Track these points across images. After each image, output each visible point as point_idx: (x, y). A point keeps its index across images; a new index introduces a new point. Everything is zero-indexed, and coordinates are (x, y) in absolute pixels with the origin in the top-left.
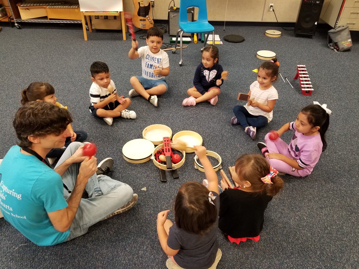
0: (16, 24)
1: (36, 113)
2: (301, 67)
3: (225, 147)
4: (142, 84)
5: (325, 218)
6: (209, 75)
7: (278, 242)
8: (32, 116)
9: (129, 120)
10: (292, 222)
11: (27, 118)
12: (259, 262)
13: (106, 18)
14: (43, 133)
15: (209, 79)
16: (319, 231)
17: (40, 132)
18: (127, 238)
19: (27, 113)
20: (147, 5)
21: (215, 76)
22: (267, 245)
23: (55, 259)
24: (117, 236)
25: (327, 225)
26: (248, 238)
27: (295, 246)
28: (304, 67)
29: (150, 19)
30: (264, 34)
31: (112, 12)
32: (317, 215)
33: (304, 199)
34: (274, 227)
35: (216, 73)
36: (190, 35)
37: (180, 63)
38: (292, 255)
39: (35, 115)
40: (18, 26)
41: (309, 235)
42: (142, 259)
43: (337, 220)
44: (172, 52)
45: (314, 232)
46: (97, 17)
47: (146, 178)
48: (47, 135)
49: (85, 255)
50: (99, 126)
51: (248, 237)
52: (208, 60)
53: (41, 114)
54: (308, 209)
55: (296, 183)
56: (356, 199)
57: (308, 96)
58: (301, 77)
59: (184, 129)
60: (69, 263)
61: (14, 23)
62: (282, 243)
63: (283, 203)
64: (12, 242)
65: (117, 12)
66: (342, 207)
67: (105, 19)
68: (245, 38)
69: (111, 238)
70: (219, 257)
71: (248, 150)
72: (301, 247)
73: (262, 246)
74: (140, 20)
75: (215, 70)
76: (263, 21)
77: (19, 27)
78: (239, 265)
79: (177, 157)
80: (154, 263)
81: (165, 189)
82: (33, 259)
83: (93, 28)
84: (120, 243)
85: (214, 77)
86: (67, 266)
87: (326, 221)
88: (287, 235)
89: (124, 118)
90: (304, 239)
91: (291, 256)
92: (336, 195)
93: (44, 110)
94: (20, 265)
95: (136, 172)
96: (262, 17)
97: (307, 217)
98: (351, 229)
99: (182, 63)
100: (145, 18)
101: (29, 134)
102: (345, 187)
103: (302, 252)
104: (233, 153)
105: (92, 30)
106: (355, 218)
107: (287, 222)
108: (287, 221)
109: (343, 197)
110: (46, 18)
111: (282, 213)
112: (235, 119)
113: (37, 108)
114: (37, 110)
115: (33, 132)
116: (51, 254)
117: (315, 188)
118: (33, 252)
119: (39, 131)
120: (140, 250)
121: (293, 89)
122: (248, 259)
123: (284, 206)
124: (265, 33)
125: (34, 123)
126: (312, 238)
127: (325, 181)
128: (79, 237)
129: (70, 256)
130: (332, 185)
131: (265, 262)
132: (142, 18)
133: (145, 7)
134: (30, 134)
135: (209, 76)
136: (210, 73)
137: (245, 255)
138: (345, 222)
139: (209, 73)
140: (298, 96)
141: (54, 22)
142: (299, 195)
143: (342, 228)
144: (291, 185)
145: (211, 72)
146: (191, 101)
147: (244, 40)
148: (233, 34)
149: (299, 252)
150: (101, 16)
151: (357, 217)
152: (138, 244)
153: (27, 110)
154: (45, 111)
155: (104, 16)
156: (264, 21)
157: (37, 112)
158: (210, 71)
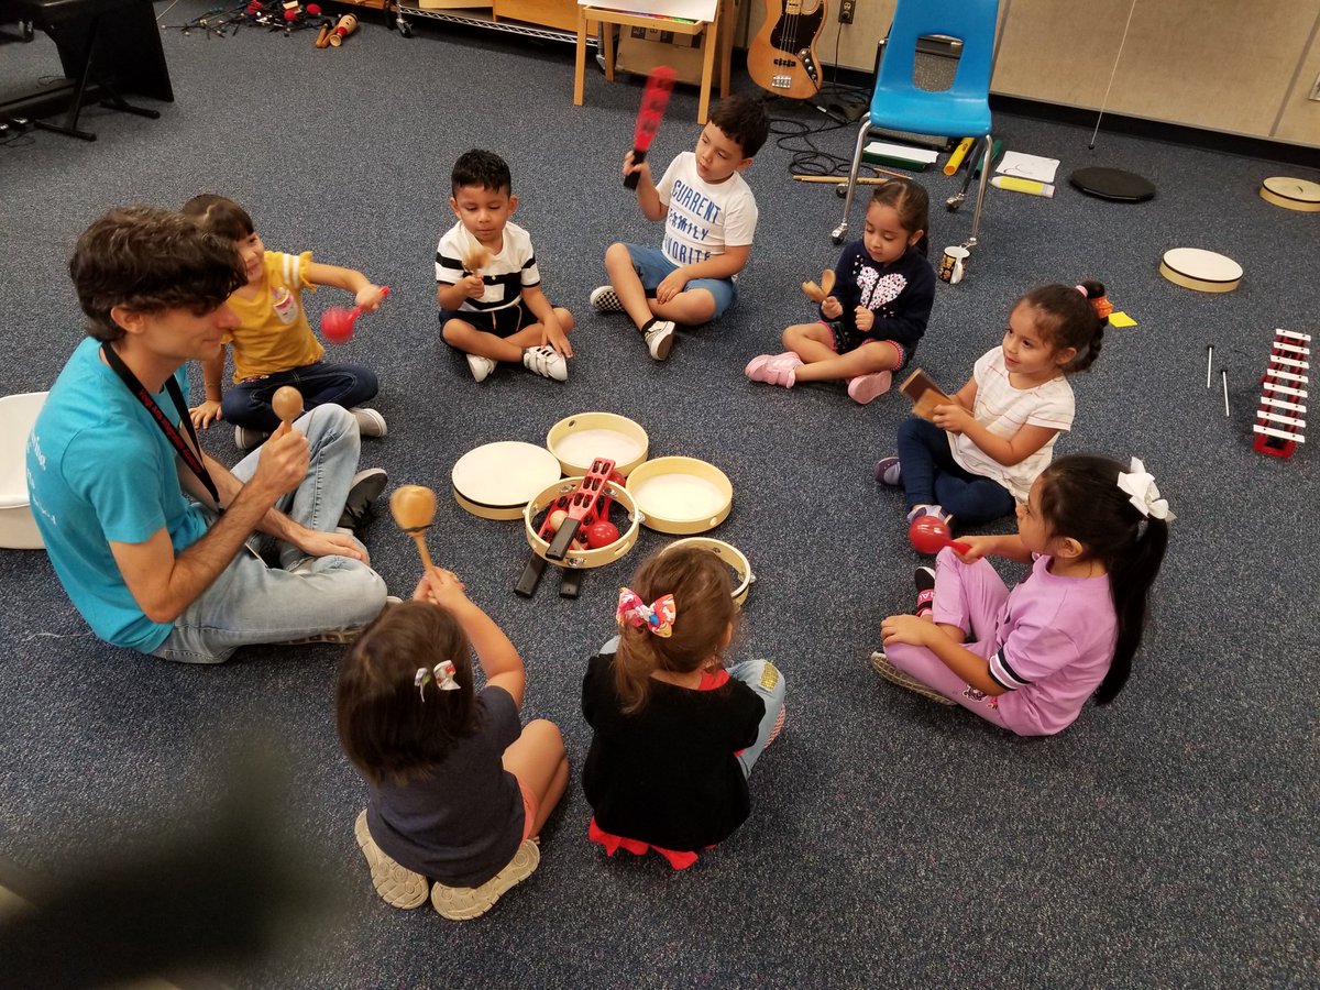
0: (400, 21)
1: (139, 241)
2: (1289, 338)
3: (800, 551)
4: (640, 275)
5: (997, 900)
6: (875, 286)
7: (761, 907)
8: (127, 247)
9: (544, 382)
10: (860, 866)
11: (113, 251)
12: (652, 939)
13: (668, 38)
14: (156, 300)
15: (870, 301)
16: (942, 934)
17: (150, 299)
18: (312, 715)
19: (113, 238)
20: (809, 11)
21: (895, 297)
22: (718, 900)
23: (97, 701)
24: (290, 701)
25: (990, 924)
26: (654, 847)
27: (814, 941)
28: (1302, 344)
29: (811, 63)
30: (1258, 191)
31: (680, 22)
32: (980, 876)
33: (966, 809)
34: (786, 855)
35: (900, 289)
36: (942, 141)
37: (837, 233)
38: (781, 965)
39: (137, 246)
40: (405, 27)
41: (894, 929)
42: (312, 787)
43: (1043, 925)
44: (838, 191)
45: (922, 928)
46: (639, 33)
47: (478, 567)
48: (168, 309)
49: (176, 719)
50: (447, 374)
51: (656, 845)
52: (886, 234)
53: (154, 243)
54: (958, 847)
55: (974, 749)
56: (1183, 884)
57: (1270, 462)
58: (1271, 376)
59: (698, 455)
60: (127, 722)
61: (395, 16)
62: (775, 917)
63: (877, 794)
64: (31, 619)
65: (695, 21)
66: (1102, 892)
67: (662, 40)
68: (1162, 191)
69: (269, 700)
70: (524, 871)
71: (879, 583)
72: (836, 955)
73: (697, 897)
74: (776, 62)
75: (900, 276)
76: (1277, 138)
77: (407, 31)
78: (584, 920)
79: (604, 532)
80: (337, 812)
81: (514, 616)
82: (51, 679)
83: (619, 67)
84: (285, 720)
85: (889, 299)
86: (114, 729)
87: (996, 913)
88: (813, 899)
89: (529, 371)
90: (865, 937)
91: (776, 966)
92: (1111, 841)
93: (163, 235)
94: (15, 682)
95: (462, 541)
96: (1273, 120)
97: (933, 870)
98: (1076, 977)
99: (843, 234)
100: (793, 58)
101: (116, 299)
102: (1170, 827)
103: (825, 972)
104: (815, 579)
105: (616, 73)
106: (1125, 943)
107: (844, 859)
108: (845, 856)
109: (1134, 859)
110: (487, 12)
111: (847, 825)
112: (892, 463)
113: (143, 228)
114: (142, 232)
115: (128, 296)
116: (98, 684)
117: (1037, 791)
118: (61, 662)
119: (144, 293)
120: (323, 762)
121: (1225, 417)
122: (624, 916)
123: (874, 805)
124: (1260, 187)
125: (133, 268)
126: (895, 945)
127: (1100, 777)
128: (192, 665)
129: (139, 705)
130: (1118, 801)
131: (675, 949)
132: (783, 55)
133: (801, 17)
134: (118, 303)
135: (872, 292)
136: (877, 282)
137: (624, 900)
138: (1069, 944)
139: (877, 280)
140: (1229, 449)
141: (509, 28)
142: (957, 790)
143: (1043, 959)
144: (952, 747)
145: (886, 278)
146: (783, 367)
147: (1147, 198)
148: (1125, 167)
149: (813, 967)
150: (653, 31)
151: (1136, 944)
152: (329, 745)
153: (113, 231)
154: (166, 238)
155: (663, 31)
156: (1281, 137)
157: (142, 238)
158: (881, 276)
